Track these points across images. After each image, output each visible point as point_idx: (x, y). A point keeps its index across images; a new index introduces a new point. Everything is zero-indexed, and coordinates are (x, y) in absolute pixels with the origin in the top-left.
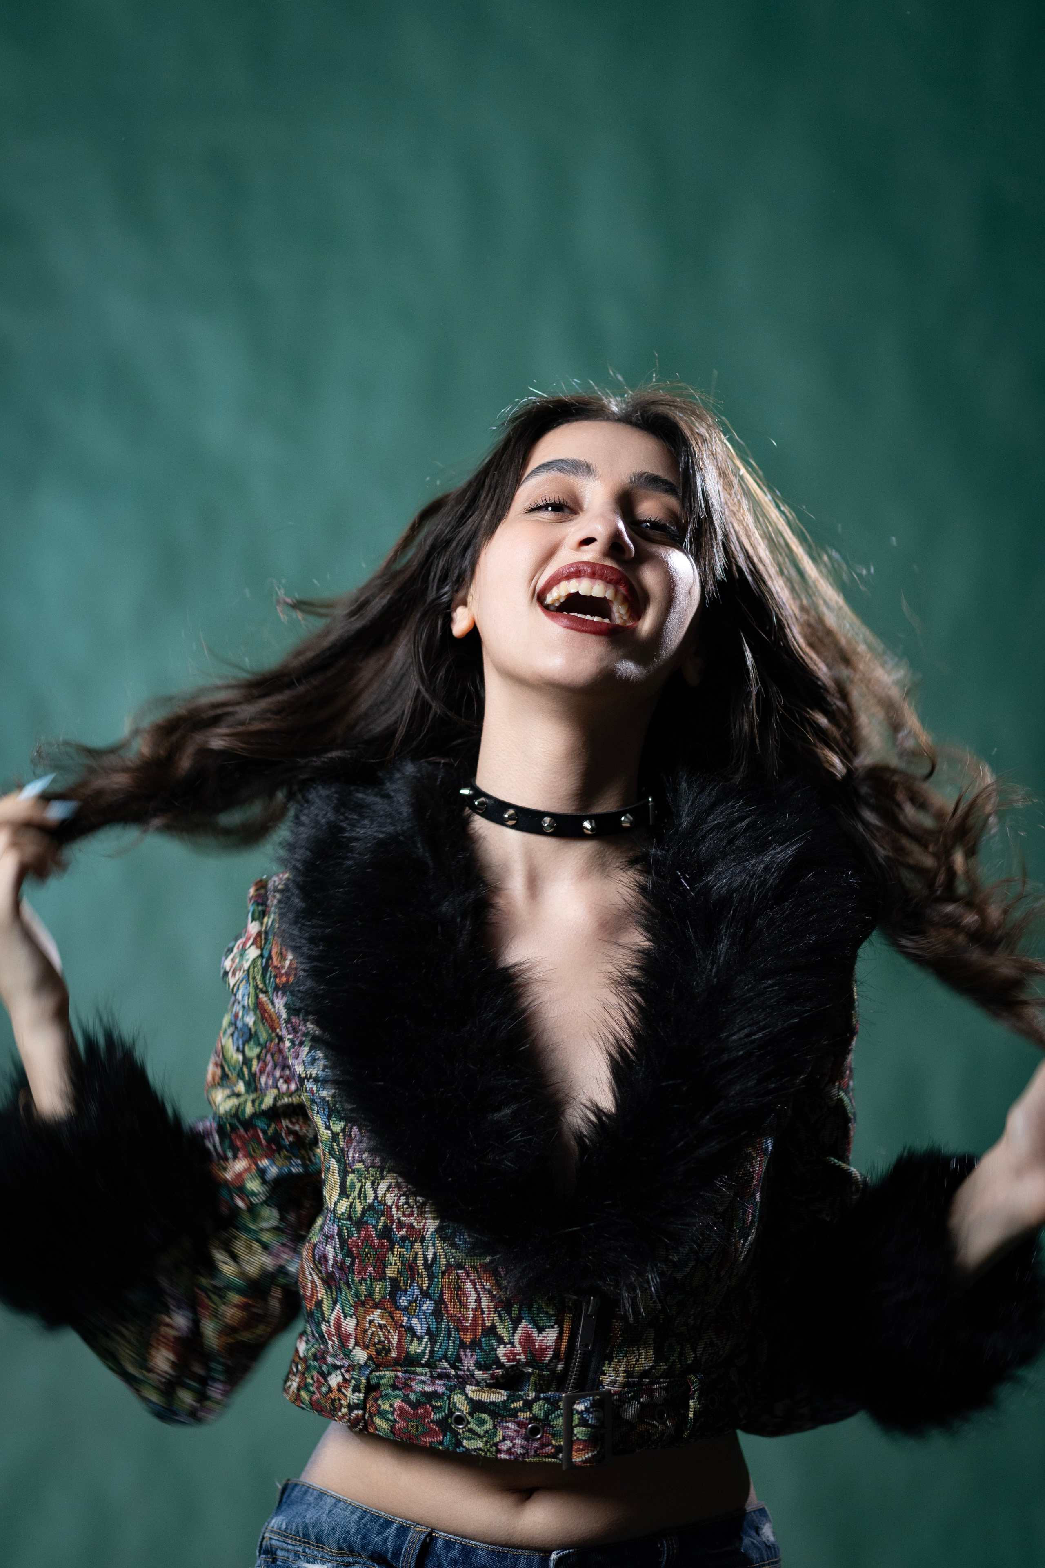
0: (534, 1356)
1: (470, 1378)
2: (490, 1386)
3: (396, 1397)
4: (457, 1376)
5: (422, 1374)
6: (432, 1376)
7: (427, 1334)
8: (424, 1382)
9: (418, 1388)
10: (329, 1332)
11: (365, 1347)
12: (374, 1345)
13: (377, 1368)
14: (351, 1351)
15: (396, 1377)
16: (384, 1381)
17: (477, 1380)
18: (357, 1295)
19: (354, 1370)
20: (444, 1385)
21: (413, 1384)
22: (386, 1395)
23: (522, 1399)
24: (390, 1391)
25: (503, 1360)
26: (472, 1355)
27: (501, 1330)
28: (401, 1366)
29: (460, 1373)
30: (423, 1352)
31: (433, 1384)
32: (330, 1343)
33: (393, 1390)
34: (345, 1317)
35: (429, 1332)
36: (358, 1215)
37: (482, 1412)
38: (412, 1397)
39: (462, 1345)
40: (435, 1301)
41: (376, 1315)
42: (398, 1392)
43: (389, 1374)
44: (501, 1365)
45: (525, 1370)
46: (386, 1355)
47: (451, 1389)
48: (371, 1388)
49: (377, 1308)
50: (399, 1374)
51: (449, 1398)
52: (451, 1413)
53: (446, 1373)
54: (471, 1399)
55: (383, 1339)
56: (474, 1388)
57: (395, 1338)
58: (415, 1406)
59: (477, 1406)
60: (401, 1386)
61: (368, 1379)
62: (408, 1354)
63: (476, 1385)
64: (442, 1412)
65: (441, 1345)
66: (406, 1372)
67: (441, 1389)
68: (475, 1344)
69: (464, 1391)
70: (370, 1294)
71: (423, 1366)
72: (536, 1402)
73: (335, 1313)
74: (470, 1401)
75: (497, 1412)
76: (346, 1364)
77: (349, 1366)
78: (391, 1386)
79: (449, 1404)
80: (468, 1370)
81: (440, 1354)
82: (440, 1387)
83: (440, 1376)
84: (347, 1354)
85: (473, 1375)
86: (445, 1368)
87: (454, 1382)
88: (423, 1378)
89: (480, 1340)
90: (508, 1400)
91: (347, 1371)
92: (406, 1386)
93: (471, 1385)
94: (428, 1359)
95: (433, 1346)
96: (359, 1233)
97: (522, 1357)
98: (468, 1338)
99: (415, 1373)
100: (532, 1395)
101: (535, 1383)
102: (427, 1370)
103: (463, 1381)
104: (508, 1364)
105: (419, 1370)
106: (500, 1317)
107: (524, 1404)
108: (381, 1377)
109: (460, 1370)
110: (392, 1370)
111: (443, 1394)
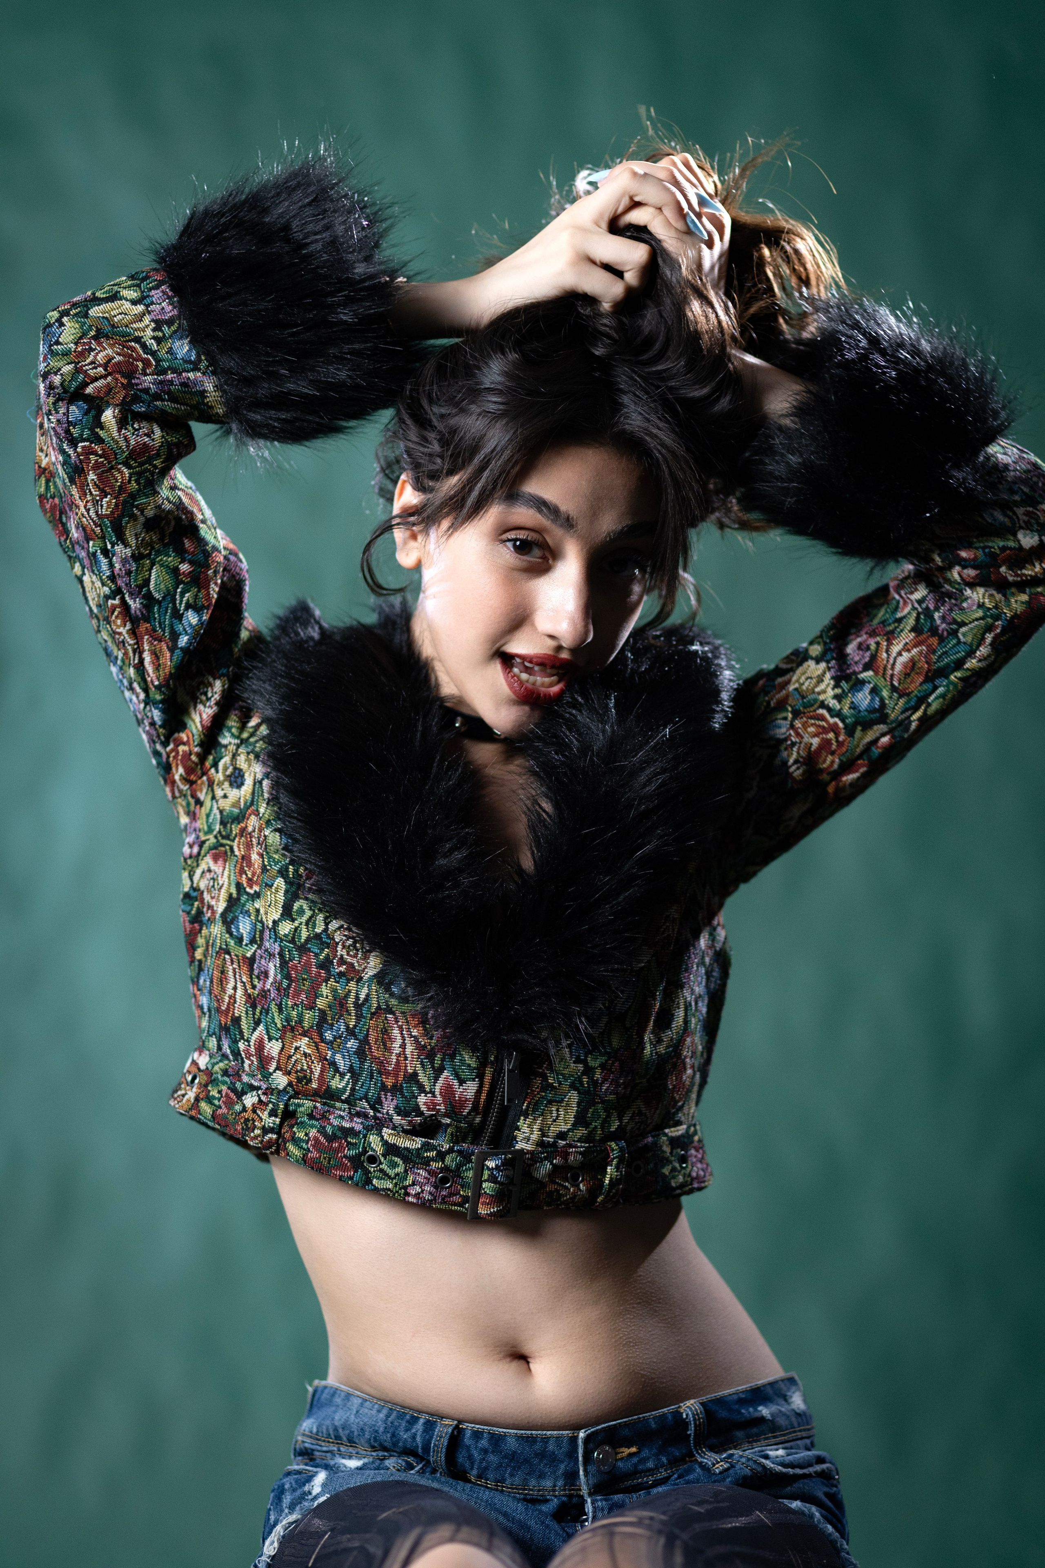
0: (454, 1107)
1: (387, 1121)
2: (406, 1132)
3: (312, 1126)
4: (375, 1118)
5: (340, 1109)
6: (350, 1113)
7: (349, 1071)
8: (342, 1117)
9: (336, 1122)
10: (247, 1052)
11: (288, 1073)
12: (297, 1072)
13: (296, 1095)
14: (271, 1074)
15: (315, 1107)
16: (302, 1109)
17: (394, 1125)
18: (288, 1020)
19: (272, 1095)
20: (362, 1123)
21: (331, 1117)
22: (302, 1123)
23: (436, 1149)
24: (305, 1119)
25: (423, 1108)
26: (392, 1100)
27: (422, 1078)
28: (321, 1097)
29: (378, 1115)
30: (345, 1088)
31: (352, 1121)
32: (247, 1062)
33: (310, 1120)
34: (270, 1039)
35: (351, 1070)
36: (302, 941)
37: (395, 1156)
38: (329, 1129)
39: (384, 1088)
40: (360, 1041)
41: (303, 1043)
42: (314, 1122)
43: (308, 1104)
44: (420, 1114)
45: (443, 1121)
46: (307, 1084)
47: (368, 1129)
48: (289, 1115)
49: (306, 1036)
50: (318, 1105)
51: (365, 1137)
52: (365, 1151)
53: (364, 1113)
54: (387, 1142)
55: (305, 1068)
56: (390, 1131)
57: (317, 1069)
58: (331, 1139)
59: (391, 1150)
60: (318, 1117)
61: (286, 1105)
62: (329, 1087)
63: (392, 1129)
64: (356, 1149)
65: (362, 1085)
66: (324, 1104)
67: (358, 1127)
68: (396, 1089)
69: (381, 1133)
70: (300, 1021)
71: (343, 1102)
72: (449, 1154)
73: (256, 1034)
74: (385, 1143)
75: (410, 1158)
76: (264, 1086)
77: (267, 1089)
78: (308, 1115)
79: (364, 1143)
80: (387, 1113)
81: (360, 1093)
82: (357, 1125)
83: (358, 1114)
84: (266, 1076)
85: (391, 1120)
86: (364, 1108)
87: (372, 1122)
88: (342, 1113)
89: (401, 1085)
90: (422, 1148)
91: (264, 1094)
92: (324, 1117)
93: (387, 1128)
94: (349, 1096)
95: (354, 1084)
96: (300, 957)
97: (442, 1108)
98: (389, 1082)
99: (335, 1108)
100: (447, 1146)
101: (452, 1134)
102: (346, 1106)
103: (379, 1125)
104: (427, 1113)
105: (338, 1104)
106: (423, 1065)
107: (437, 1155)
108: (299, 1105)
109: (379, 1112)
110: (311, 1100)
111: (360, 1132)
